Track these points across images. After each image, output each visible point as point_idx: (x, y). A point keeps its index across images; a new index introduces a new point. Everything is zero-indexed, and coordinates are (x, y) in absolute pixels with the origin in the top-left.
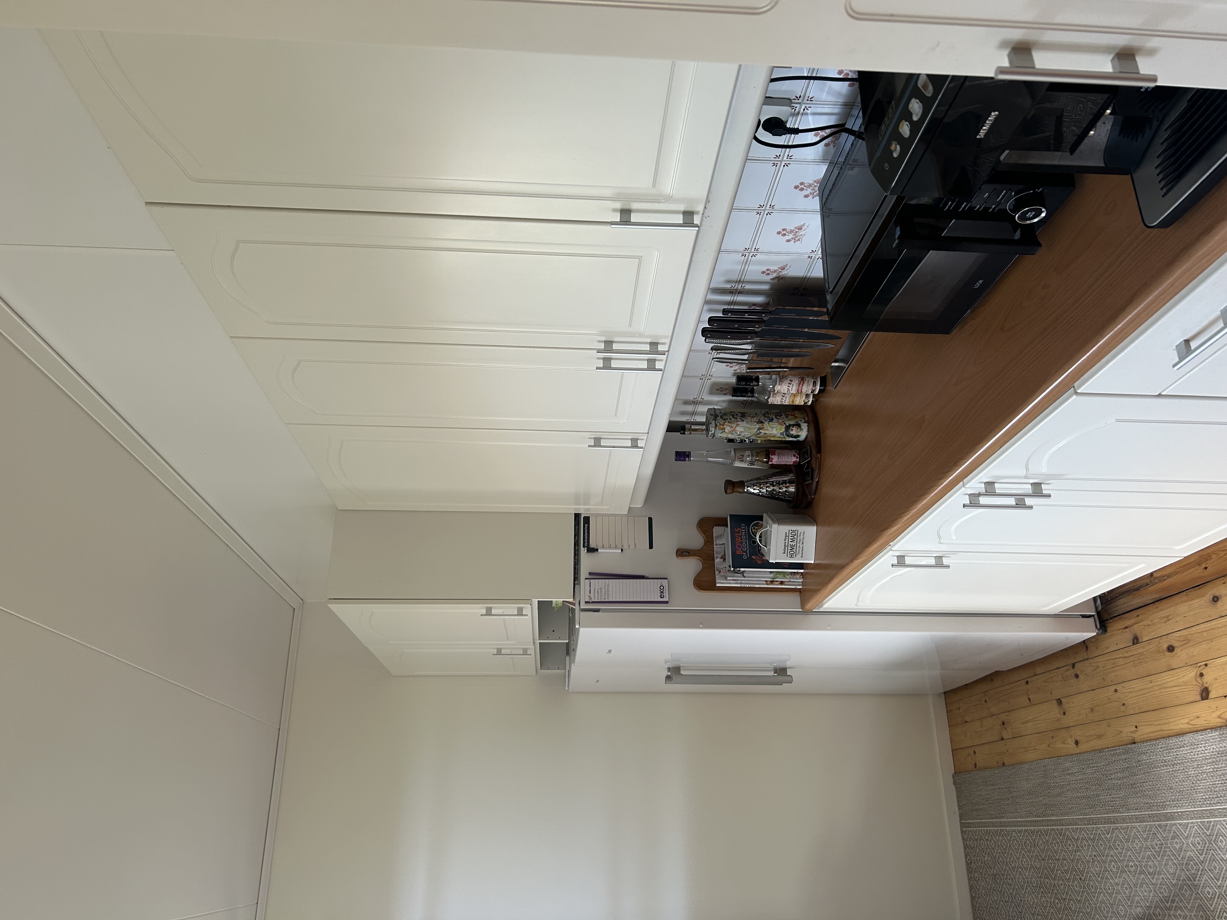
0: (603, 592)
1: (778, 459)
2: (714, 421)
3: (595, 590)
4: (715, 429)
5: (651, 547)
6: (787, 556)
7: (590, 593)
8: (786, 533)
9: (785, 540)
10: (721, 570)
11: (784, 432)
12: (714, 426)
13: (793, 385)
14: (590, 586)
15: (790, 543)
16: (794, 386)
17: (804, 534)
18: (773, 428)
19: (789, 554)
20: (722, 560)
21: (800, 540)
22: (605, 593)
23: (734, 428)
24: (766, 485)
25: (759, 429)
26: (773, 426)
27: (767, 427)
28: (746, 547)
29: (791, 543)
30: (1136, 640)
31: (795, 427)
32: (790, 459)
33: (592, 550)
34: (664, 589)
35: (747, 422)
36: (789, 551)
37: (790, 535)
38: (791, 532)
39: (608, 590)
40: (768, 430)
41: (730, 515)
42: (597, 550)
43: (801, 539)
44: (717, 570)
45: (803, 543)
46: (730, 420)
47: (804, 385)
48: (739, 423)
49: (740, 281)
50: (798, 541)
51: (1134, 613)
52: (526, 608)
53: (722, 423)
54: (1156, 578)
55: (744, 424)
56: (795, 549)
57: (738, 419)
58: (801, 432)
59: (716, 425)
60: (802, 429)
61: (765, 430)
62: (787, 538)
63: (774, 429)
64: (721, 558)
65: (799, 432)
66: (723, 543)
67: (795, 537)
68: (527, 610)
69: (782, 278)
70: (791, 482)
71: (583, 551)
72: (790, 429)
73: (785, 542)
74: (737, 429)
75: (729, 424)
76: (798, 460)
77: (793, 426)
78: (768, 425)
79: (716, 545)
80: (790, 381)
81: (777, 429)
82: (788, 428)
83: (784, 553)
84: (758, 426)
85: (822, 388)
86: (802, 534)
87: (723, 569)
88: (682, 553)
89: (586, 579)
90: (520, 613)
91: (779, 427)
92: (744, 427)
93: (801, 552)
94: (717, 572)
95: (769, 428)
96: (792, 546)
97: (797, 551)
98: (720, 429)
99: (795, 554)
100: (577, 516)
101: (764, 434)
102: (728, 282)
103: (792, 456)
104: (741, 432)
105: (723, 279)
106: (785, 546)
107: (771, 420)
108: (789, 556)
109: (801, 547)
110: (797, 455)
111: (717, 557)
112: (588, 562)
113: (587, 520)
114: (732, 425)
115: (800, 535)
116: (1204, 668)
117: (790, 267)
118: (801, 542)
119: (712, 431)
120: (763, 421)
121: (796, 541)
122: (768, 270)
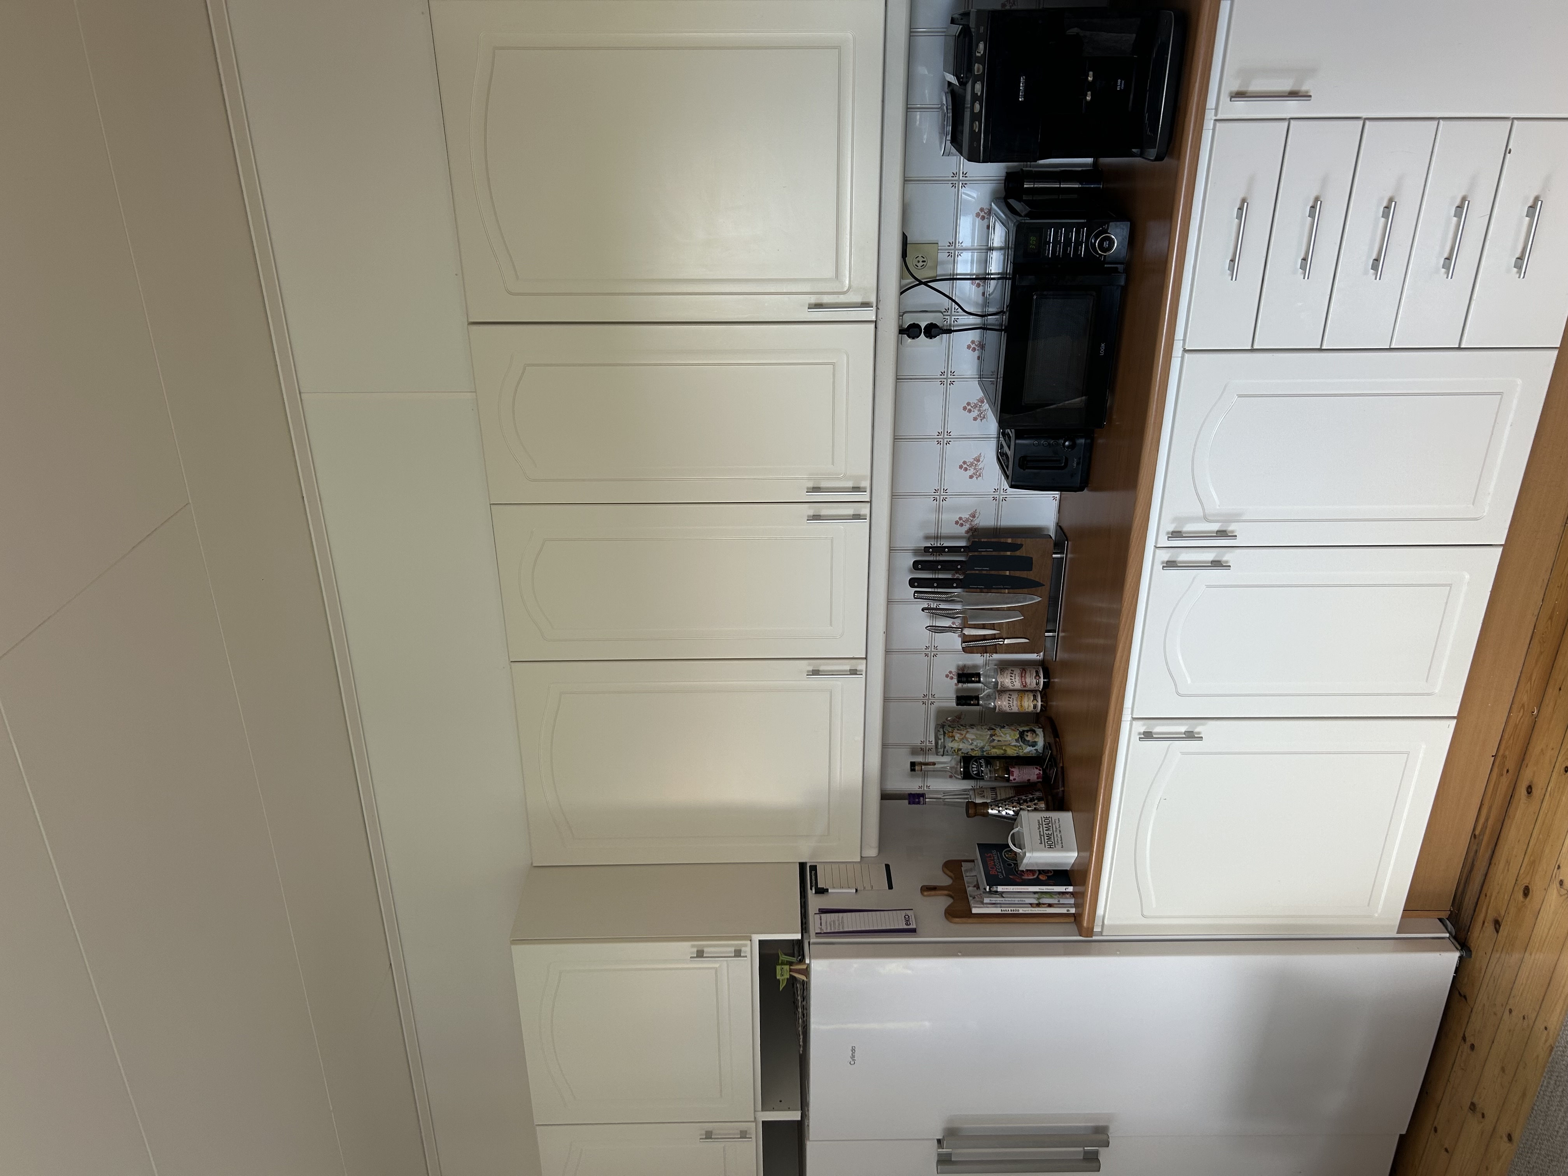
0: (837, 924)
1: (1019, 771)
2: (942, 729)
3: (826, 922)
4: (944, 736)
5: (890, 887)
6: (1045, 847)
7: (821, 925)
8: (1039, 821)
9: (1039, 829)
10: (976, 897)
11: (1019, 738)
12: (943, 733)
13: (1015, 674)
14: (821, 920)
15: (1045, 832)
16: (1017, 676)
17: (1059, 821)
18: (1006, 734)
19: (1046, 844)
20: (975, 888)
21: (1056, 828)
22: (839, 924)
23: (964, 735)
24: (1012, 805)
25: (991, 736)
26: (1006, 732)
27: (1000, 733)
28: (1001, 868)
29: (1047, 832)
30: (1497, 924)
31: (1029, 733)
32: (1033, 774)
33: (821, 891)
34: (910, 918)
35: (978, 730)
36: (1046, 841)
37: (1044, 823)
38: (1043, 819)
39: (843, 922)
40: (1001, 736)
41: (978, 844)
42: (827, 890)
43: (1058, 827)
44: (970, 896)
45: (1060, 831)
46: (959, 728)
47: (1027, 676)
48: (969, 730)
49: (937, 537)
50: (1054, 830)
51: (1483, 896)
52: (745, 945)
53: (951, 731)
54: (1480, 835)
55: (974, 731)
56: (1053, 839)
57: (967, 727)
58: (1038, 737)
59: (944, 733)
60: (1038, 734)
61: (998, 736)
62: (1041, 826)
63: (1008, 735)
64: (974, 887)
65: (1035, 738)
66: (975, 874)
67: (1050, 825)
68: (746, 950)
69: (975, 529)
70: (1040, 799)
71: (811, 893)
72: (1025, 735)
73: (1040, 831)
74: (968, 736)
75: (959, 731)
76: (1041, 772)
77: (1027, 731)
78: (1000, 731)
79: (966, 876)
80: (1012, 671)
81: (1010, 736)
82: (1022, 734)
83: (1041, 843)
84: (989, 733)
85: (1046, 680)
86: (1057, 821)
87: (978, 896)
88: (927, 889)
89: (815, 914)
90: (738, 953)
91: (1012, 733)
92: (975, 734)
93: (1060, 842)
94: (970, 899)
95: (1002, 734)
96: (1049, 836)
97: (1056, 840)
98: (949, 737)
99: (1053, 844)
100: (802, 866)
101: (999, 741)
102: (927, 538)
103: (1034, 769)
104: (972, 740)
105: (921, 534)
106: (1040, 835)
107: (1004, 727)
108: (1047, 846)
109: (1059, 836)
110: (1039, 768)
111: (969, 887)
112: (815, 902)
113: (814, 868)
114: (962, 732)
115: (1055, 822)
116: (1560, 872)
117: (979, 513)
118: (1058, 831)
119: (941, 739)
120: (995, 728)
121: (1051, 830)
122: (960, 518)
